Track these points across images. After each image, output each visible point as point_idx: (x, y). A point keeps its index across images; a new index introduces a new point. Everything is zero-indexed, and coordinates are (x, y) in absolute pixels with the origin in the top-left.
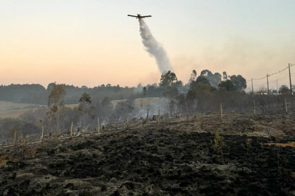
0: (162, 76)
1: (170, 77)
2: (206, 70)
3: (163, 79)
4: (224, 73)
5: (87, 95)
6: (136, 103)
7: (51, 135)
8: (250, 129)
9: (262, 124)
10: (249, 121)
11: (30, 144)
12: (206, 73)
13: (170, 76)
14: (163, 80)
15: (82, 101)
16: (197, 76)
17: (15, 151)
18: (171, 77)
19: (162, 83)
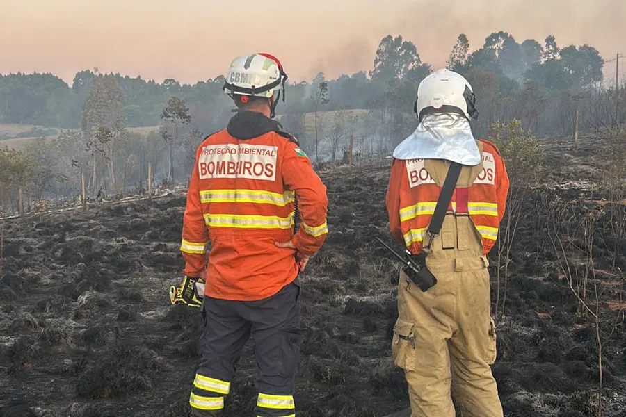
0: (378, 52)
1: (401, 54)
2: (501, 34)
3: (383, 61)
4: (550, 40)
5: (179, 103)
6: (306, 125)
7: (102, 195)
8: (559, 175)
9: (588, 165)
10: (559, 158)
11: (57, 213)
12: (499, 41)
13: (401, 50)
14: (381, 62)
15: (169, 117)
16: (470, 51)
17: (25, 226)
18: (403, 53)
19: (378, 71)
